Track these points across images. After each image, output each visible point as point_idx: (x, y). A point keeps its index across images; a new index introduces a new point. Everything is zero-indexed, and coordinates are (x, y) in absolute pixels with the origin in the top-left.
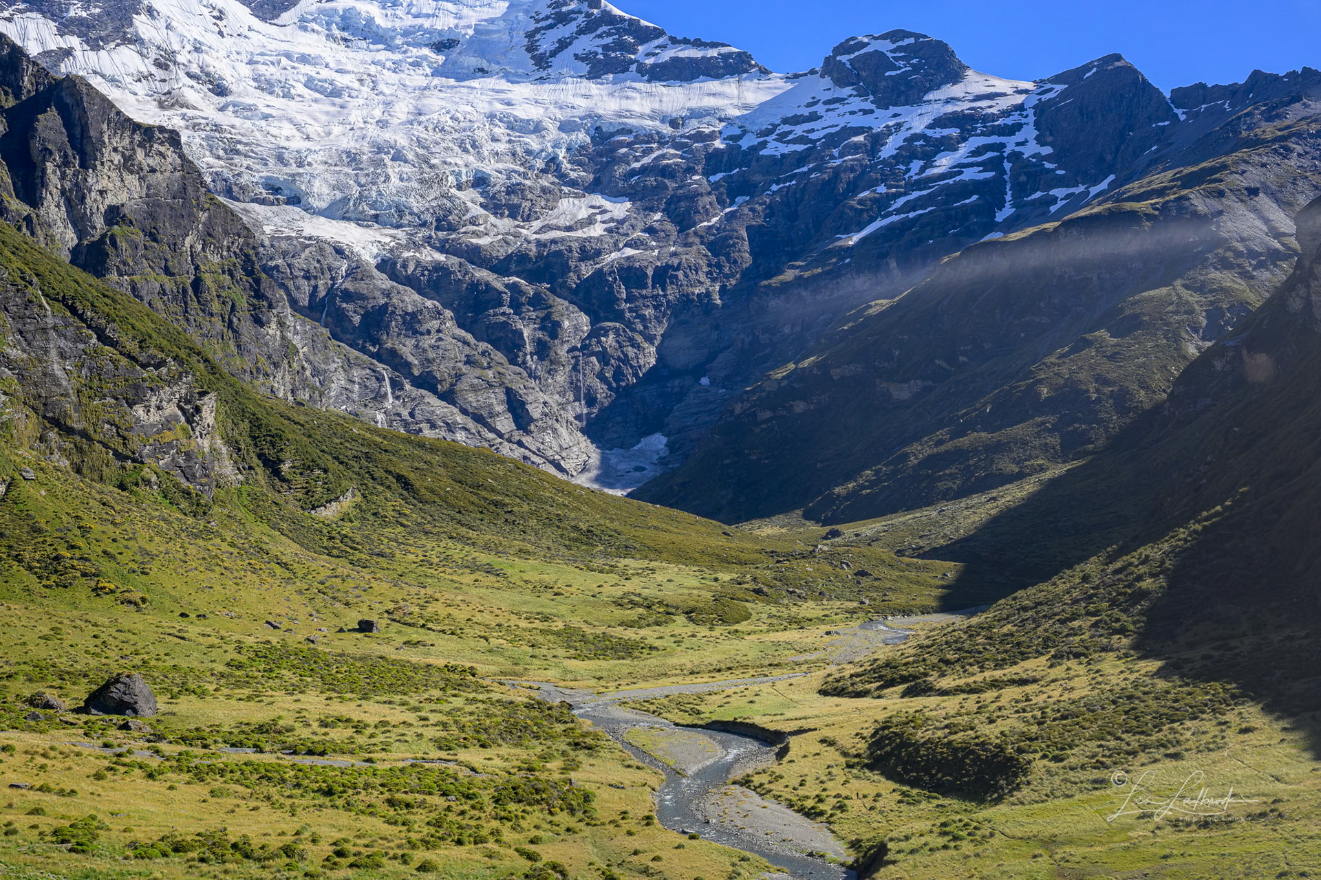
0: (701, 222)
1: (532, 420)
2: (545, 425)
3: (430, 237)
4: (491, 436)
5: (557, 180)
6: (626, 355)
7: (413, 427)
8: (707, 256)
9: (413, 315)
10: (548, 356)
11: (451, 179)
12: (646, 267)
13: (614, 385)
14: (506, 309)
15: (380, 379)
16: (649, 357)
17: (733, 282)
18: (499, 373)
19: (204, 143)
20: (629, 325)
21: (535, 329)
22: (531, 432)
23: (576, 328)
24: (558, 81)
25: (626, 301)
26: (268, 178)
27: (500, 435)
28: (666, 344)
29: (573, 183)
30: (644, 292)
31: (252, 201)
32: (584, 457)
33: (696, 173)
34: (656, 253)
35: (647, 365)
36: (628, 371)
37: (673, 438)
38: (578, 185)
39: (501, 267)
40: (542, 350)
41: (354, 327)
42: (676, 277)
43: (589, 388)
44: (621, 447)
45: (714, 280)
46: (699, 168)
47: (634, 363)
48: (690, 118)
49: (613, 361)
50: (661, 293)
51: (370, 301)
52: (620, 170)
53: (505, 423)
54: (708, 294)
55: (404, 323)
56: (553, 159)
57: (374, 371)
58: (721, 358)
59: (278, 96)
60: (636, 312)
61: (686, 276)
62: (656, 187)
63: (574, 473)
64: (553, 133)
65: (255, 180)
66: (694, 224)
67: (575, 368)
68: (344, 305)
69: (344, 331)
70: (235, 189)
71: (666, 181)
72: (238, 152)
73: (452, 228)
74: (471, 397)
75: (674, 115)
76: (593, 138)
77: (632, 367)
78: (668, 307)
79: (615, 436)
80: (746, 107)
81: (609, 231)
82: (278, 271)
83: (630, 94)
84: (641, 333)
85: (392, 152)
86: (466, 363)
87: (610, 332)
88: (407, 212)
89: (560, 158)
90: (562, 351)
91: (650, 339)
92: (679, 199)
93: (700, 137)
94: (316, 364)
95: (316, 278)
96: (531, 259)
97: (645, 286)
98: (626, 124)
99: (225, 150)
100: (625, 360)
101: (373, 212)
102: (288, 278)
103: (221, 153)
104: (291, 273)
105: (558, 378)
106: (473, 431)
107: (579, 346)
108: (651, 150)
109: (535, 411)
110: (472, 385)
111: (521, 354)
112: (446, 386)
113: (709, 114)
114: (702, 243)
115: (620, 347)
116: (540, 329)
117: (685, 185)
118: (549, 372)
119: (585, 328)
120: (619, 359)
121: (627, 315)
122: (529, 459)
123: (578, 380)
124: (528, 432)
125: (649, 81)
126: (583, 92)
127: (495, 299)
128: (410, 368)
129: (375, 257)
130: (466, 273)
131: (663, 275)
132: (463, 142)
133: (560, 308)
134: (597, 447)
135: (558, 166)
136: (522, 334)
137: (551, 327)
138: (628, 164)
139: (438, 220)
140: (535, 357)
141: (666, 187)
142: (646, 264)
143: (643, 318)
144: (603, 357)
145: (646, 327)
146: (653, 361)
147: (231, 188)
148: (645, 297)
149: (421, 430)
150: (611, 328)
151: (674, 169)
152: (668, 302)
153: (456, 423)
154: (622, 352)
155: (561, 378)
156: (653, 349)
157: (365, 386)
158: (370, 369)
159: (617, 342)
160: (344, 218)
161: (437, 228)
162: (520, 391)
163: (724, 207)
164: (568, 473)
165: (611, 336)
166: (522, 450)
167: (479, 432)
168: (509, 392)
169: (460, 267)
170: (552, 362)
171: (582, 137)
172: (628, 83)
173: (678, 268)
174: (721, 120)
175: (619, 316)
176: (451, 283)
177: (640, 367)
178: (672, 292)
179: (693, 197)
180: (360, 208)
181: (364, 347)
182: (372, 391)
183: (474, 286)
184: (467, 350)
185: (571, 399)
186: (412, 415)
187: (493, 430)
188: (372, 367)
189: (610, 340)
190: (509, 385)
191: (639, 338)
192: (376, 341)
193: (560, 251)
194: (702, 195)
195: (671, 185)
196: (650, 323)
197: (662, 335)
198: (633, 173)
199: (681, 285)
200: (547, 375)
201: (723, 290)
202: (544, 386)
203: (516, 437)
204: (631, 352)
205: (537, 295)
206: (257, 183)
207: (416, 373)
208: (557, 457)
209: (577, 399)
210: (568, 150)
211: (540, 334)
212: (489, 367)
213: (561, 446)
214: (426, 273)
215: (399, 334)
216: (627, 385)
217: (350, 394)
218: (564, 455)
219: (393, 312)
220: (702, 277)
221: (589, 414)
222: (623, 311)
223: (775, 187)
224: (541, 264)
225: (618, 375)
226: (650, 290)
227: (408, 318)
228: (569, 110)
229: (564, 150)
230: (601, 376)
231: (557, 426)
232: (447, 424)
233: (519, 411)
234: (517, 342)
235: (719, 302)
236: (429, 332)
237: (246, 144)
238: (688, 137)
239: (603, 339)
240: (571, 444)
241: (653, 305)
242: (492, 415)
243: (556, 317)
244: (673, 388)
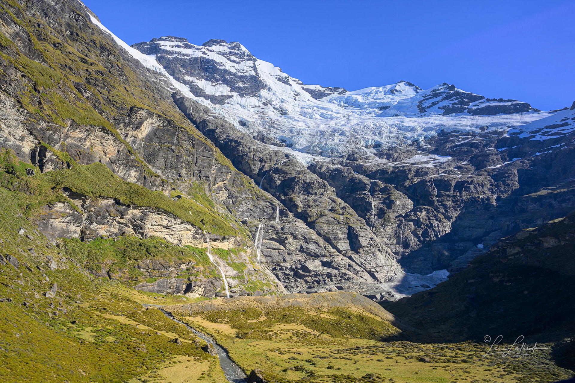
0: (490, 166)
1: (361, 246)
2: (369, 251)
3: (342, 162)
4: (332, 250)
5: (415, 148)
6: (431, 224)
7: (281, 235)
8: (491, 181)
9: (309, 184)
10: (383, 217)
11: (362, 142)
12: (452, 181)
13: (422, 239)
14: (367, 192)
15: (274, 209)
16: (447, 228)
17: (506, 195)
18: (347, 218)
19: (261, 123)
20: (436, 209)
21: (379, 203)
22: (360, 253)
23: (404, 206)
24: (428, 116)
25: (436, 197)
26: (282, 136)
27: (339, 251)
28: (458, 223)
29: (424, 150)
30: (448, 193)
31: (272, 144)
32: (392, 274)
33: (491, 147)
34: (460, 176)
35: (444, 232)
36: (432, 233)
37: (453, 273)
38: (426, 150)
39: (370, 175)
40: (381, 214)
41: (276, 186)
42: (469, 188)
43: (406, 238)
44: (420, 273)
45: (493, 193)
46: (493, 145)
47: (436, 229)
48: (491, 126)
49: (423, 226)
50: (458, 194)
51: (289, 175)
52: (448, 145)
53: (344, 245)
54: (488, 199)
55: (303, 187)
56: (417, 141)
57: (272, 204)
58: (492, 235)
59: (307, 117)
60: (441, 202)
61: (476, 188)
62: (467, 151)
63: (383, 281)
64: (420, 131)
65: (276, 137)
66: (486, 166)
67: (399, 226)
68: (274, 175)
69: (271, 187)
70: (266, 138)
71: (473, 149)
72: (274, 127)
73: (355, 159)
74: (325, 227)
75: (483, 125)
76: (438, 134)
77: (434, 231)
78: (462, 203)
79: (418, 267)
80: (524, 122)
81: (436, 166)
82: (247, 156)
83: (462, 119)
84: (443, 214)
85: (340, 132)
86: (330, 210)
87: (423, 210)
88: (336, 151)
89: (420, 140)
90: (392, 216)
91: (449, 218)
92: (479, 156)
93: (496, 132)
94: (232, 192)
95: (265, 162)
96: (388, 173)
97: (449, 190)
98: (456, 128)
99: (269, 126)
100: (431, 226)
101: (321, 151)
102: (251, 160)
103: (267, 127)
104: (253, 158)
105: (387, 230)
106: (322, 246)
107: (403, 215)
108: (468, 138)
109: (364, 242)
110: (327, 221)
111: (368, 214)
112: (313, 219)
113: (503, 125)
114: (488, 175)
115: (429, 219)
116: (382, 203)
117: (484, 151)
118: (382, 225)
119: (410, 207)
120: (427, 225)
121: (436, 203)
122: (352, 267)
123: (400, 233)
124: (357, 253)
125: (473, 115)
126: (439, 119)
127: (362, 186)
128: (297, 208)
129: (308, 163)
130: (350, 173)
131: (461, 186)
132: (375, 132)
133: (397, 195)
134: (404, 271)
135: (419, 144)
136: (370, 204)
137: (389, 203)
138: (454, 143)
139: (349, 156)
140: (376, 217)
141: (472, 151)
142: (451, 179)
143: (445, 207)
144: (418, 223)
145: (446, 211)
146: (448, 230)
147: (264, 138)
148: (448, 196)
149: (286, 238)
150: (424, 208)
151: (478, 144)
152: (462, 200)
153: (311, 238)
154: (430, 222)
155: (390, 230)
156: (449, 224)
157: (264, 211)
158: (269, 203)
159: (427, 216)
160: (307, 153)
161: (348, 159)
162: (357, 229)
163: (505, 161)
164: (378, 280)
165: (424, 213)
166: (350, 261)
167: (325, 247)
168: (350, 228)
169: (347, 170)
170: (385, 220)
171: (433, 133)
172: (462, 116)
173: (471, 183)
174: (509, 127)
175: (431, 203)
176: (340, 177)
177: (439, 232)
178: (465, 195)
179: (487, 155)
180: (315, 149)
181: (279, 196)
182: (268, 215)
183: (353, 180)
184: (333, 205)
185: (395, 242)
186: (282, 229)
187: (334, 247)
188: (271, 202)
189: (423, 215)
190: (351, 225)
191: (441, 217)
192: (285, 194)
193: (404, 170)
194: (492, 154)
195: (475, 151)
196: (450, 209)
197: (456, 217)
198: (456, 146)
199: (472, 192)
200: (380, 227)
201: (498, 199)
202: (378, 232)
203: (350, 253)
204: (435, 223)
205: (385, 187)
206: (276, 138)
207: (299, 210)
208: (373, 270)
209: (398, 243)
210: (425, 138)
211: (381, 206)
212: (342, 214)
213: (377, 264)
214: (330, 172)
215: (299, 193)
216: (430, 240)
217: (252, 213)
218: (378, 269)
219: (298, 181)
220: (486, 190)
221: (404, 252)
222: (434, 201)
223: (538, 154)
224: (393, 175)
225: (425, 233)
226: (452, 192)
227: (306, 185)
228: (430, 124)
229: (423, 138)
230: (414, 233)
231: (378, 253)
232: (305, 238)
233: (354, 240)
234: (368, 208)
235: (494, 204)
236: (316, 194)
237: (278, 125)
238: (489, 133)
239: (419, 213)
240: (384, 264)
241: (453, 201)
242: (336, 239)
243: (392, 198)
244: (459, 246)
